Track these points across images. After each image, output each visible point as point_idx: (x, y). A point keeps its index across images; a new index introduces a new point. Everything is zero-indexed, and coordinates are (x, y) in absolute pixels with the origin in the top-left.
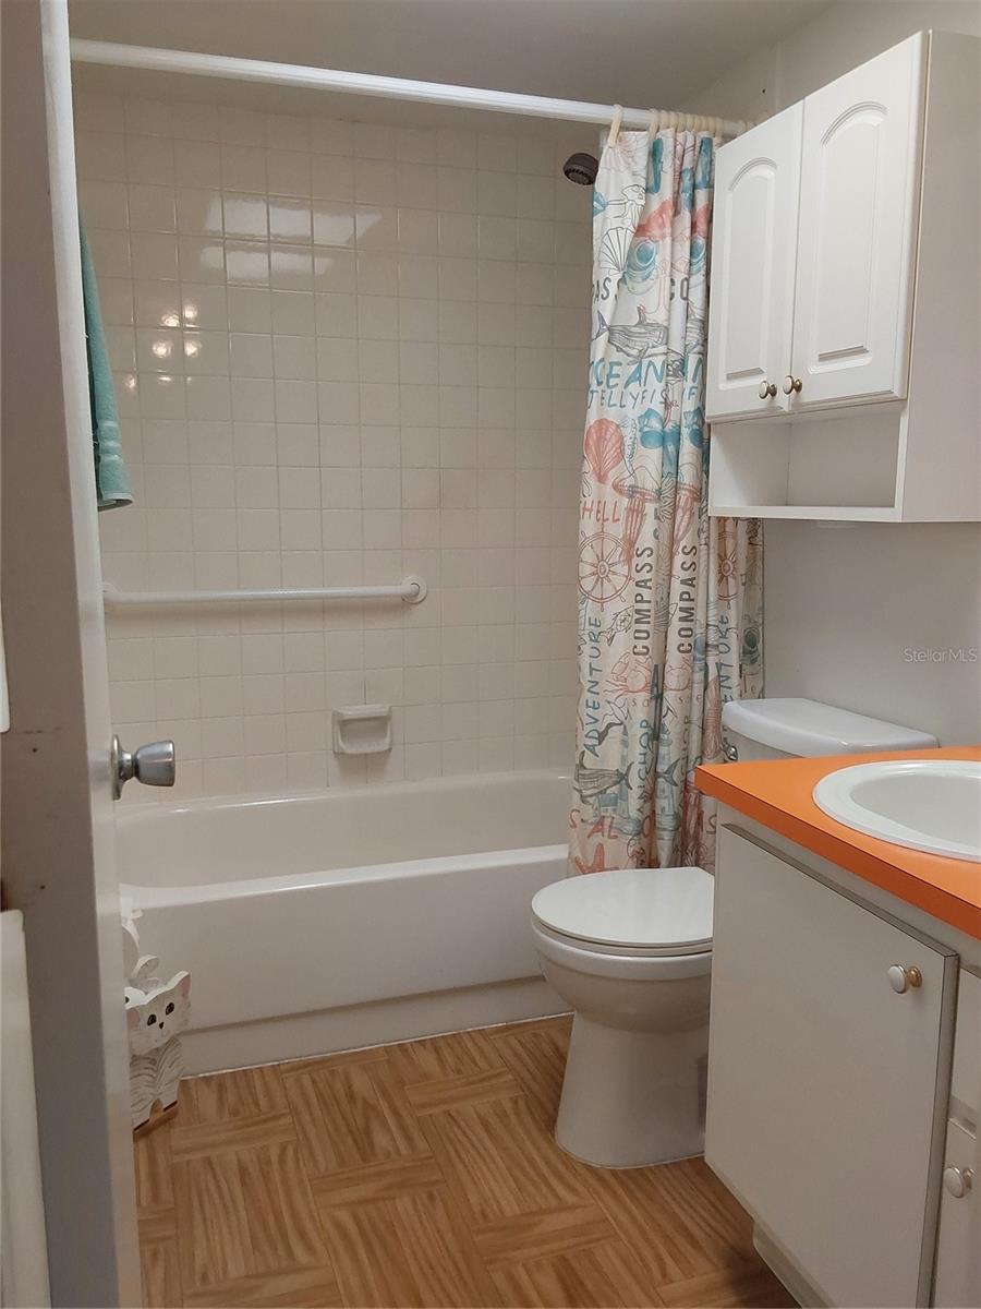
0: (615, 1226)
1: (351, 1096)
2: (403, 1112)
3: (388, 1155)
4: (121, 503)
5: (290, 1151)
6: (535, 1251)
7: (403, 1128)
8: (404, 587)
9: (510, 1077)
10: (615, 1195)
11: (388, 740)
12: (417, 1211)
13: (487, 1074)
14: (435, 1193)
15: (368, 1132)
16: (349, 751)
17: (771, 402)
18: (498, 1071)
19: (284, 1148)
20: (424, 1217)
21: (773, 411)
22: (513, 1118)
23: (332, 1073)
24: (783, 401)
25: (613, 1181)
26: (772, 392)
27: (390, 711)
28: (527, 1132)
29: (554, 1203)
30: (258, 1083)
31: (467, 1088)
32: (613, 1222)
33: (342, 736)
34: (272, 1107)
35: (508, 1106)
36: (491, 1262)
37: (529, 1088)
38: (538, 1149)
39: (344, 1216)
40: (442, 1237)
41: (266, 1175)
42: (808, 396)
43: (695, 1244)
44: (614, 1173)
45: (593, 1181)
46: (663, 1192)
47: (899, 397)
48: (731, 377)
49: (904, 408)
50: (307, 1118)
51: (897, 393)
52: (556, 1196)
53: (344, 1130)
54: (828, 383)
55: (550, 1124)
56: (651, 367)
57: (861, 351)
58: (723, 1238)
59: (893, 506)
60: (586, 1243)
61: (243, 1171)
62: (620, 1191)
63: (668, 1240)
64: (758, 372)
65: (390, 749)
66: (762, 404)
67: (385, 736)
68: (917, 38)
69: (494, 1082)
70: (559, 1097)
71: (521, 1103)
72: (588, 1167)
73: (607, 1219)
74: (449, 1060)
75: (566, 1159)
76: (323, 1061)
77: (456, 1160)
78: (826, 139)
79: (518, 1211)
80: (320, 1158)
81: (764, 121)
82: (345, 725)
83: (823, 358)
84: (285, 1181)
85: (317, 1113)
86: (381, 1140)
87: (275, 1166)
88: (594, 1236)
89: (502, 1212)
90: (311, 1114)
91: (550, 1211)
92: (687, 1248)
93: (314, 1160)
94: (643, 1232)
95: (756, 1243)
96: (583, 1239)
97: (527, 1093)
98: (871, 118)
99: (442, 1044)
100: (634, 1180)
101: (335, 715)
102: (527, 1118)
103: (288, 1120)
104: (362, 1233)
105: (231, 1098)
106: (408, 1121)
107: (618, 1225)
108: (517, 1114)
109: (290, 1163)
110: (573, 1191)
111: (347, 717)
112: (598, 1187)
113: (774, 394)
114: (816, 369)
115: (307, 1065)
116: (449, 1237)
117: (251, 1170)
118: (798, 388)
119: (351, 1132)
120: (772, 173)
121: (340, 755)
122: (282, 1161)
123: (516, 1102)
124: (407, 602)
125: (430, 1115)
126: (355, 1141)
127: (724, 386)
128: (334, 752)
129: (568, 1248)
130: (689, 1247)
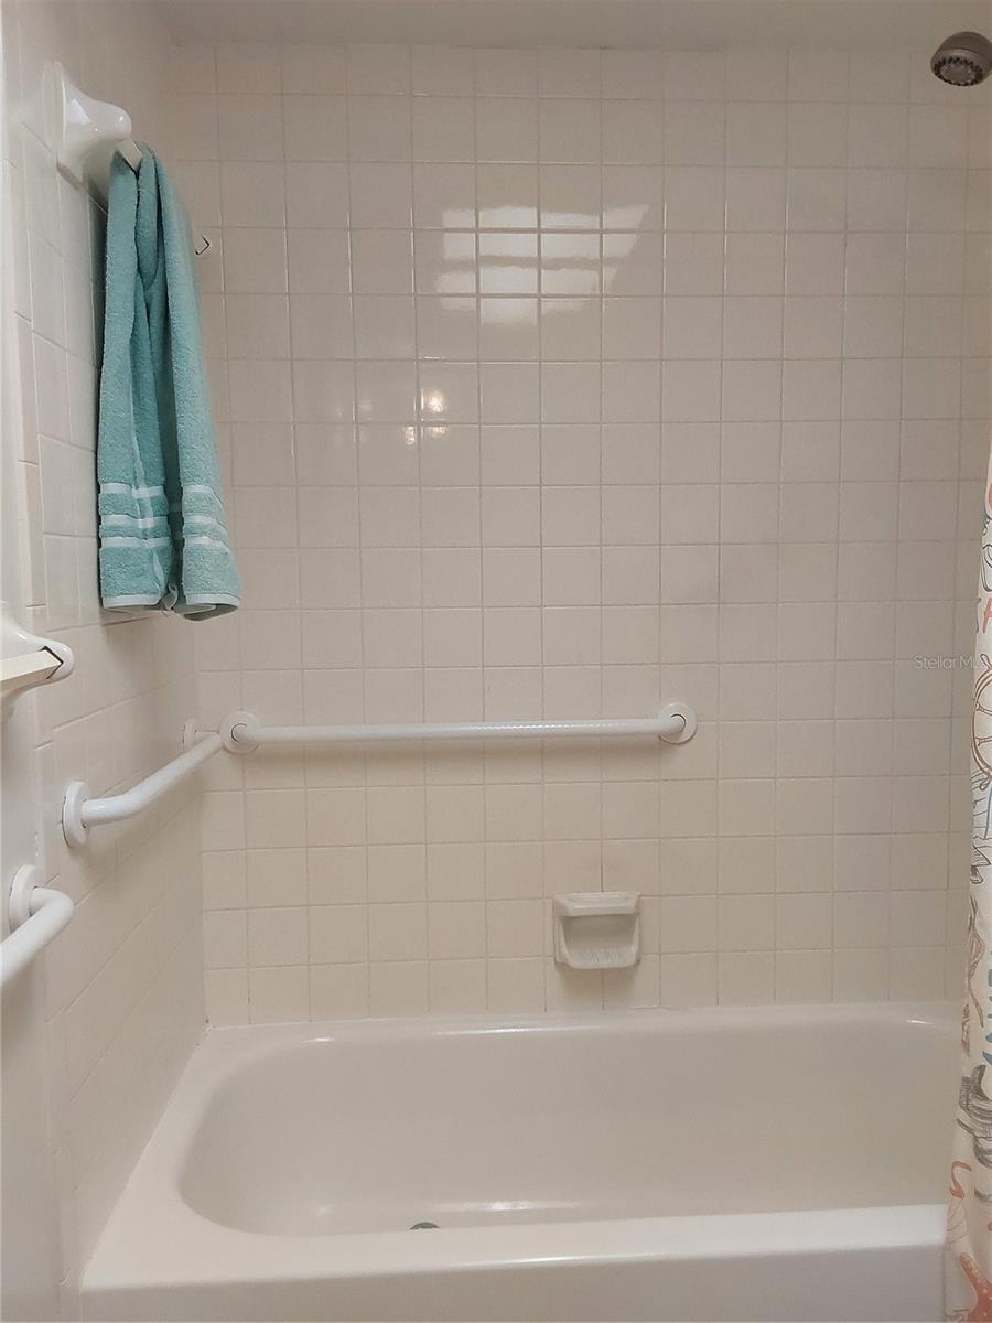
4: (222, 609)
8: (661, 720)
11: (634, 948)
16: (575, 963)
27: (639, 904)
33: (566, 940)
65: (638, 962)
67: (630, 942)
82: (572, 926)
101: (557, 907)
111: (572, 915)
121: (562, 966)
124: (666, 743)
128: (556, 962)
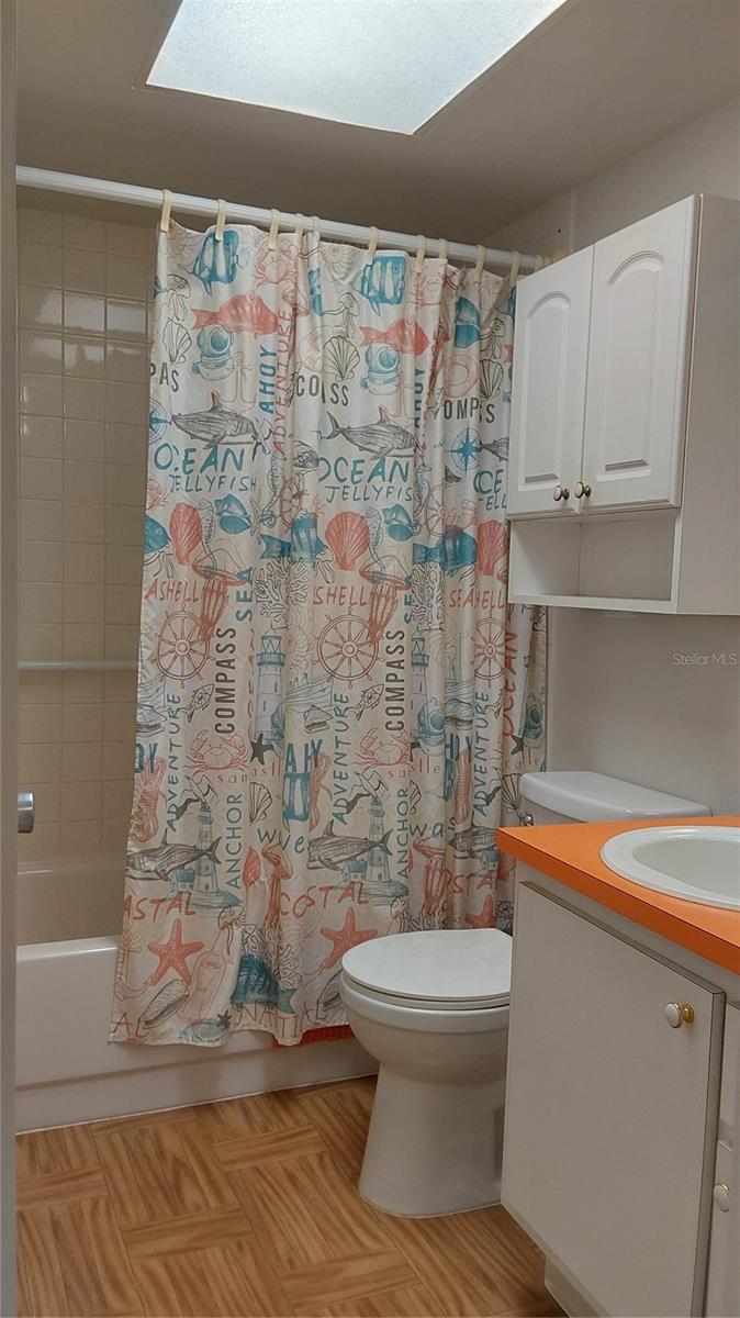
0: (417, 1271)
1: (161, 1154)
2: (212, 1167)
3: (198, 1208)
5: (102, 1204)
6: (340, 1295)
7: (212, 1182)
9: (316, 1134)
10: (416, 1243)
12: (226, 1260)
13: (294, 1131)
14: (244, 1243)
15: (178, 1187)
17: (565, 504)
18: (305, 1128)
19: (95, 1203)
20: (234, 1266)
21: (565, 513)
22: (319, 1173)
23: (142, 1132)
24: (575, 504)
25: (414, 1231)
26: (565, 495)
28: (333, 1186)
29: (358, 1250)
30: (69, 1141)
31: (275, 1145)
32: (413, 1266)
34: (83, 1163)
35: (314, 1163)
36: (298, 1306)
37: (333, 1143)
38: (342, 1200)
39: (157, 1266)
40: (250, 1282)
41: (78, 1228)
42: (596, 500)
43: (491, 1286)
44: (414, 1221)
45: (393, 1228)
46: (461, 1238)
47: (674, 505)
48: (529, 480)
49: (679, 514)
50: (117, 1175)
51: (672, 502)
52: (361, 1244)
53: (154, 1184)
54: (614, 490)
55: (354, 1178)
56: (230, 455)
57: (642, 464)
58: (518, 1280)
59: (670, 599)
60: (390, 1286)
61: (56, 1225)
62: (421, 1239)
63: (466, 1282)
64: (552, 477)
66: (557, 505)
68: (690, 200)
69: (300, 1138)
70: (363, 1152)
71: (327, 1160)
72: (391, 1218)
73: (408, 1264)
74: (257, 1119)
75: (369, 1209)
76: (130, 1121)
77: (264, 1212)
78: (612, 280)
79: (324, 1258)
80: (131, 1212)
81: (560, 259)
83: (609, 468)
84: (98, 1234)
85: (128, 1170)
86: (191, 1195)
87: (87, 1218)
88: (397, 1280)
89: (308, 1259)
90: (122, 1170)
91: (353, 1258)
92: (483, 1289)
93: (125, 1214)
94: (442, 1275)
95: (547, 1283)
96: (386, 1283)
97: (332, 1148)
98: (652, 266)
99: (250, 1104)
100: (434, 1228)
102: (332, 1172)
103: (99, 1177)
104: (173, 1280)
105: (42, 1155)
106: (217, 1175)
107: (419, 1269)
108: (323, 1168)
109: (102, 1219)
110: (375, 1238)
112: (399, 1234)
113: (566, 497)
114: (603, 477)
115: (118, 1124)
116: (258, 1284)
117: (63, 1222)
118: (588, 494)
119: (162, 1188)
120: (567, 307)
122: (94, 1213)
123: (322, 1157)
125: (239, 1171)
126: (165, 1194)
127: (522, 487)
129: (373, 1291)
130: (485, 1288)
